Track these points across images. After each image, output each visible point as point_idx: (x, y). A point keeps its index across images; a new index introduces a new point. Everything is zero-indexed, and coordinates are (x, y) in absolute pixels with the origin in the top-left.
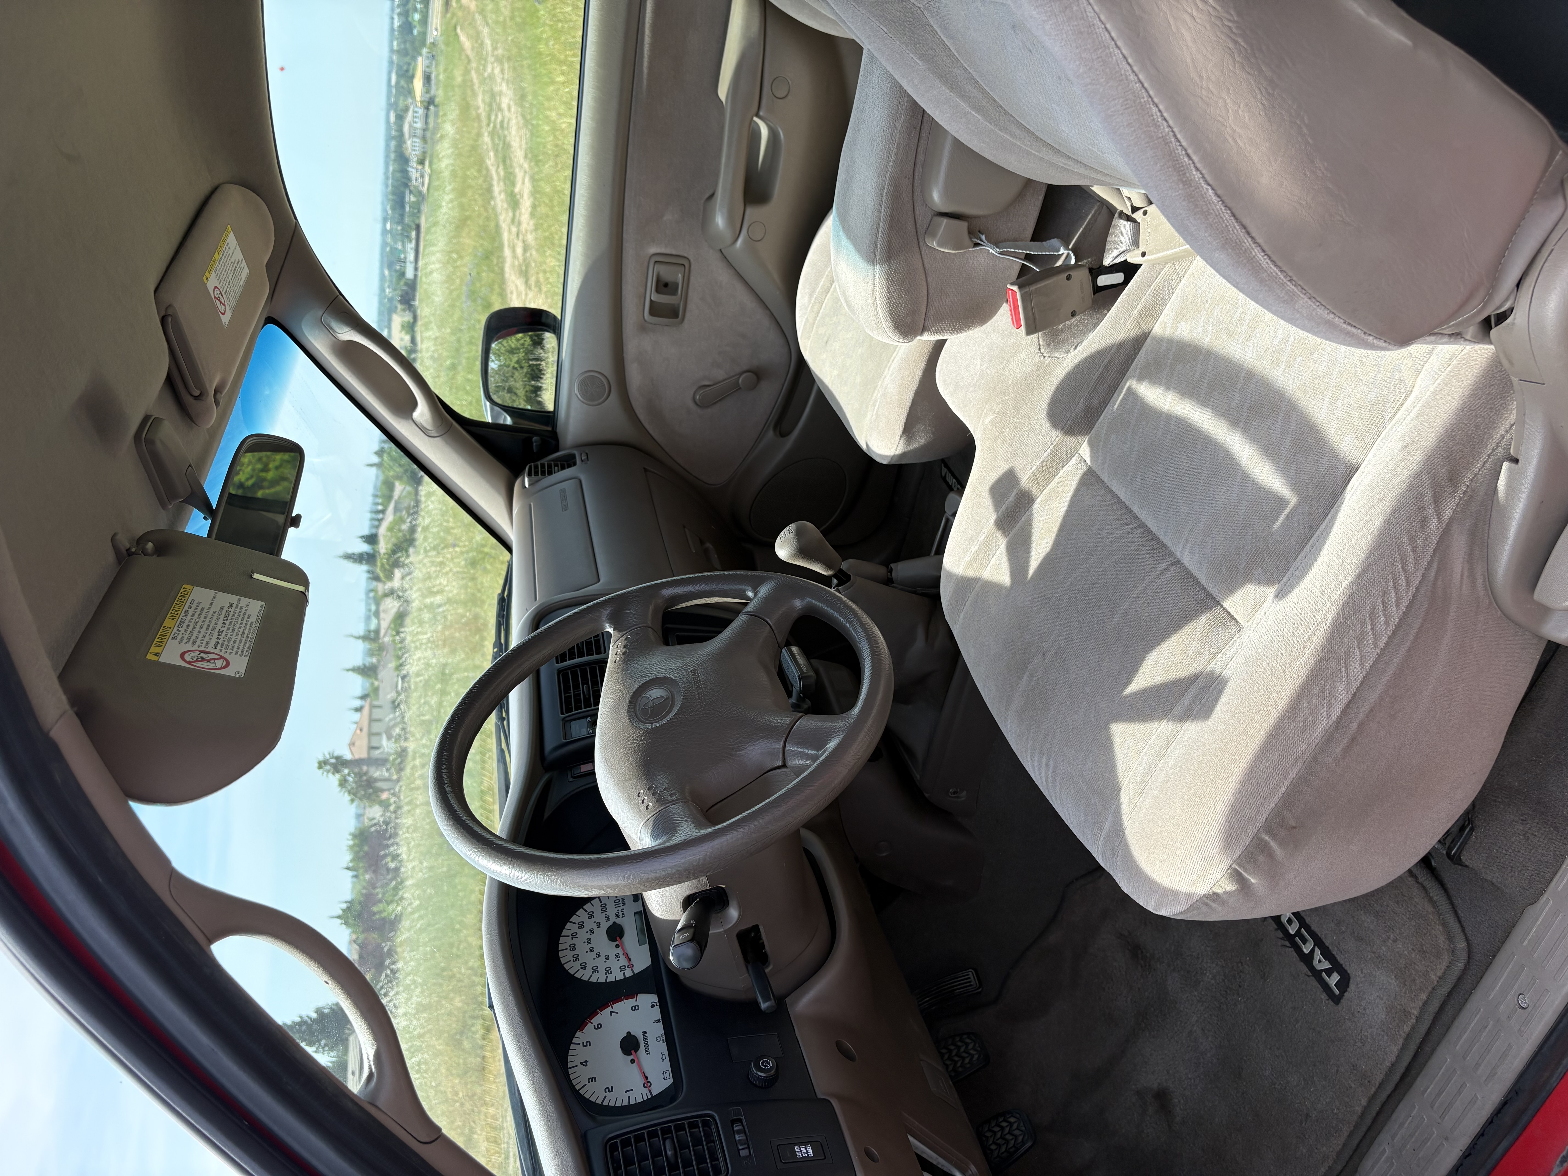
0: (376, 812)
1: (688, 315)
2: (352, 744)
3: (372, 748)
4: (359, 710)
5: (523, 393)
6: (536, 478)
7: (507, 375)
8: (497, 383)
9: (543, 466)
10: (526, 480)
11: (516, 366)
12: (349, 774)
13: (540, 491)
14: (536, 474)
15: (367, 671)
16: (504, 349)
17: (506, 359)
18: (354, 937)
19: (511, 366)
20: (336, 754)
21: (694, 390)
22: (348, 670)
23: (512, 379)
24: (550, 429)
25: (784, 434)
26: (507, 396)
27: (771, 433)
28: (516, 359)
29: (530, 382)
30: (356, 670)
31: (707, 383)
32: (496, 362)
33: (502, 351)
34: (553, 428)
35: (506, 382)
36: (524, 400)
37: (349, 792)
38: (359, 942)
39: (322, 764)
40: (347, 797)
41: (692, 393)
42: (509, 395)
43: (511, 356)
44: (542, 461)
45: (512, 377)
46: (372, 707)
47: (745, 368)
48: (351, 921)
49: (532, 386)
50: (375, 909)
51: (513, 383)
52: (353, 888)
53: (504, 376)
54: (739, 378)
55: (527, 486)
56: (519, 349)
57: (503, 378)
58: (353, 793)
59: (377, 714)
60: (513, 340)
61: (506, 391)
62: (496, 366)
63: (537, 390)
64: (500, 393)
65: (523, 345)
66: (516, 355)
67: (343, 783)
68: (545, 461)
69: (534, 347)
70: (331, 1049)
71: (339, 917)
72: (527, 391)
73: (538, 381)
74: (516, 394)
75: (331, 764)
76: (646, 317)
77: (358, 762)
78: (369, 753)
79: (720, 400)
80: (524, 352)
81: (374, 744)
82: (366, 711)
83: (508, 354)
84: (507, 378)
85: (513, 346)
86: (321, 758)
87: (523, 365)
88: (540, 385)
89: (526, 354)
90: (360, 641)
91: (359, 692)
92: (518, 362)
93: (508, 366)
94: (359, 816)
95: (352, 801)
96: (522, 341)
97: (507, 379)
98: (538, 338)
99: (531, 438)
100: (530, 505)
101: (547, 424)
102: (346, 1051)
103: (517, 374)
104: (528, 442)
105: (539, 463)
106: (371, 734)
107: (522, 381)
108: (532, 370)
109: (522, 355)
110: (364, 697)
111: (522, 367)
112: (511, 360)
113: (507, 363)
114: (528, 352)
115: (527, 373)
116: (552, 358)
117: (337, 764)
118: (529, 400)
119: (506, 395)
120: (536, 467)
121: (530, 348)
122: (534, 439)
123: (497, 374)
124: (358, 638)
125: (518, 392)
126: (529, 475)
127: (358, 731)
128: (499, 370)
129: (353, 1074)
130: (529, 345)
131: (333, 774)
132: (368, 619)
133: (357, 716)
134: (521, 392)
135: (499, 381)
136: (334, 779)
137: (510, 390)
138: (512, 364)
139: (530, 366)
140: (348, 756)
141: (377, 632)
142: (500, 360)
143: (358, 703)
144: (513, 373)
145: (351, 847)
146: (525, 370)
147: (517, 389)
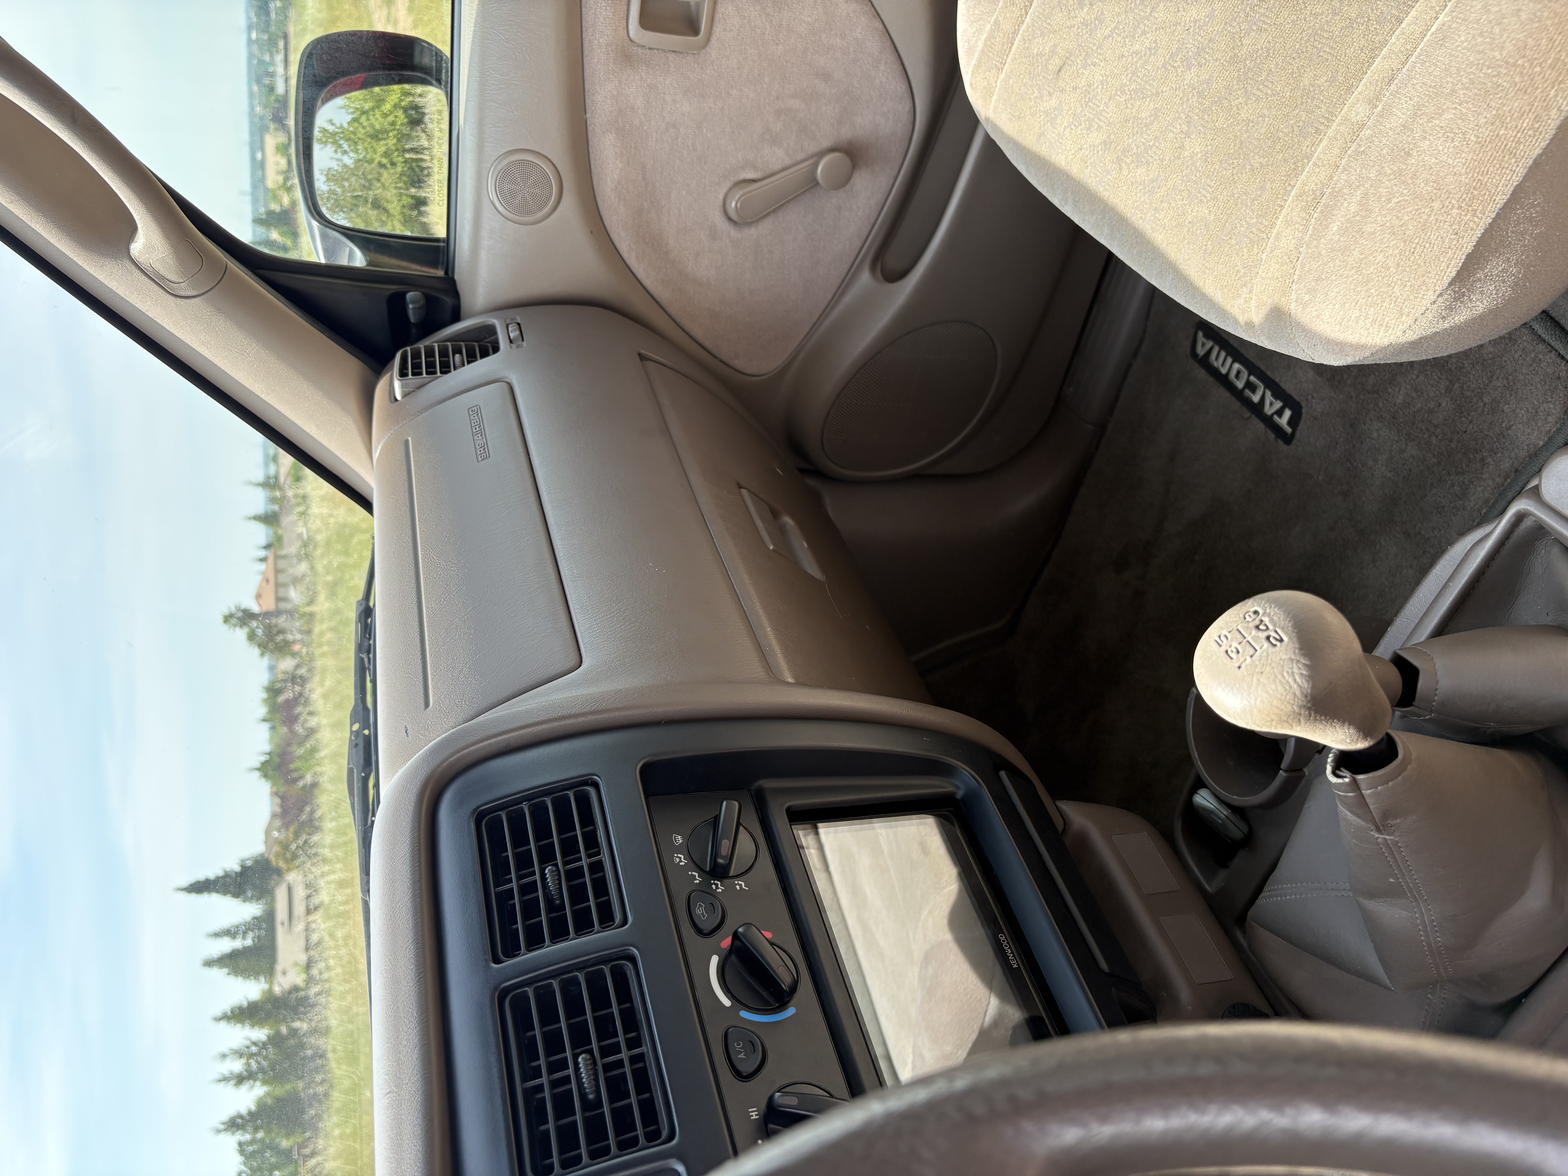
0: (287, 664)
1: (718, 29)
2: (258, 596)
3: (279, 599)
4: (263, 560)
5: (399, 208)
6: (417, 380)
7: (369, 177)
8: (354, 190)
9: (430, 353)
10: (397, 384)
11: (384, 161)
12: (257, 627)
13: (426, 409)
14: (417, 373)
15: (269, 519)
16: (363, 131)
17: (366, 149)
18: (275, 789)
19: (377, 161)
20: (243, 607)
21: (725, 190)
22: (250, 518)
23: (378, 185)
24: (440, 273)
25: (895, 276)
26: (373, 214)
27: (865, 277)
28: (383, 149)
29: (407, 189)
30: (258, 518)
31: (750, 175)
32: (352, 154)
33: (360, 135)
34: (446, 273)
35: (369, 189)
36: (400, 222)
37: (259, 646)
38: (281, 794)
39: (227, 619)
40: (256, 651)
41: (721, 197)
42: (375, 212)
43: (374, 144)
44: (427, 342)
45: (379, 180)
46: (277, 557)
47: (826, 144)
48: (270, 772)
49: (413, 197)
50: (292, 766)
51: (380, 191)
52: (271, 740)
53: (365, 179)
54: (815, 165)
55: (399, 397)
56: (387, 132)
57: (363, 182)
58: (264, 647)
59: (282, 564)
60: (378, 116)
61: (369, 206)
62: (352, 161)
63: (420, 203)
64: (361, 209)
65: (393, 124)
66: (382, 143)
67: (252, 637)
68: (434, 340)
69: (412, 129)
70: (258, 899)
71: (258, 769)
72: (403, 206)
73: (420, 187)
74: (386, 210)
75: (238, 619)
76: (632, 34)
77: (267, 615)
78: (277, 605)
79: (774, 211)
80: (395, 136)
81: (282, 593)
82: (271, 560)
83: (369, 140)
84: (369, 181)
85: (378, 127)
86: (227, 612)
87: (395, 160)
88: (424, 195)
89: (399, 140)
90: (260, 489)
91: (263, 541)
92: (386, 154)
93: (370, 162)
94: (272, 668)
95: (262, 655)
96: (391, 118)
97: (371, 185)
98: (417, 112)
99: (403, 295)
100: (407, 441)
101: (434, 264)
102: (273, 900)
103: (385, 175)
104: (397, 302)
105: (421, 346)
106: (278, 585)
107: (396, 188)
108: (411, 168)
109: (392, 142)
110: (268, 547)
111: (393, 164)
112: (375, 152)
113: (368, 156)
114: (402, 137)
115: (402, 174)
116: (441, 150)
117: (244, 617)
118: (407, 221)
119: (370, 212)
120: (416, 355)
121: (406, 130)
122: (410, 295)
123: (353, 174)
124: (259, 485)
125: (389, 207)
126: (403, 374)
127: (265, 583)
128: (357, 168)
129: (282, 924)
130: (402, 124)
131: (241, 627)
132: (266, 465)
133: (262, 567)
134: (394, 208)
135: (357, 186)
136: (241, 634)
137: (377, 204)
138: (378, 158)
139: (406, 161)
140: (255, 608)
141: (276, 477)
142: (356, 151)
143: (262, 553)
144: (380, 174)
145: (266, 701)
146: (399, 169)
147: (388, 202)
